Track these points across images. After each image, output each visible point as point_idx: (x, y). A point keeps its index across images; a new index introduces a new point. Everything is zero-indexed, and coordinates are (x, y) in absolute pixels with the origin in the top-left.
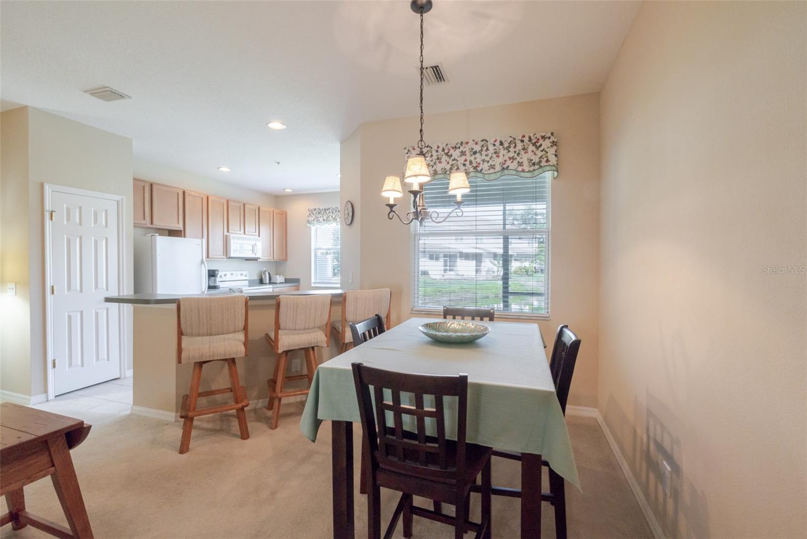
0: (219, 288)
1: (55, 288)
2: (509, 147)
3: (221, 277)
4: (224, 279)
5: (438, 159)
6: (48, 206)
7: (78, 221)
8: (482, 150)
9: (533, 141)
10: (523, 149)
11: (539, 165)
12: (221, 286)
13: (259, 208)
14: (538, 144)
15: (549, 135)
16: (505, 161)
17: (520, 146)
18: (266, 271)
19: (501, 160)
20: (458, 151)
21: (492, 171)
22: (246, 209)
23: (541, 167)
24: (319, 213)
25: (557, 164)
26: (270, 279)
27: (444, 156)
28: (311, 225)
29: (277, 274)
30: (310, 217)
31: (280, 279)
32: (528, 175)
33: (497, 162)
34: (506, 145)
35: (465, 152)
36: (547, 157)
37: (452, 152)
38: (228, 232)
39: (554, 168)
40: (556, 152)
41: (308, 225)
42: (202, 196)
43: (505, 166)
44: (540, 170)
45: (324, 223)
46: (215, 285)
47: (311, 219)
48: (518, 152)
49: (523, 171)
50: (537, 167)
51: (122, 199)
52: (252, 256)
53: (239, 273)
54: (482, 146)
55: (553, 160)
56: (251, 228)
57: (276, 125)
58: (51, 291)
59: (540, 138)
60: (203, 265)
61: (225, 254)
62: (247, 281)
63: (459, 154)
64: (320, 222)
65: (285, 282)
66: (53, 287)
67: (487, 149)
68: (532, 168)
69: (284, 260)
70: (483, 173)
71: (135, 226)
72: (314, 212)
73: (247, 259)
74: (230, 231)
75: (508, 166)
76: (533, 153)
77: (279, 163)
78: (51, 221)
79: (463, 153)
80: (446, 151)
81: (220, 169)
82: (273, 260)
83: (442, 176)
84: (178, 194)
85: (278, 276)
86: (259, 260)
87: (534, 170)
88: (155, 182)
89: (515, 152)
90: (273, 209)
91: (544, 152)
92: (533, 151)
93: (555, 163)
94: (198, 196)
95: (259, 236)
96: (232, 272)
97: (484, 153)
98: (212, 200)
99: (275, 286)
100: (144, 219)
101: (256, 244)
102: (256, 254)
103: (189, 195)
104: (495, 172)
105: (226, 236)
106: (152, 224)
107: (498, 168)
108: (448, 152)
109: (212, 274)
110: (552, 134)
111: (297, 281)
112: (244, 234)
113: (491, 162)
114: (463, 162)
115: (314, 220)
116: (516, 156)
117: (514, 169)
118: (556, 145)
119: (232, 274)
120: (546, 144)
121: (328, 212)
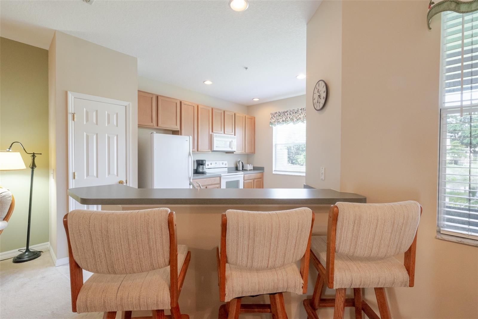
0: (206, 174)
1: (76, 175)
3: (208, 165)
4: (210, 166)
6: (71, 110)
7: (95, 121)
12: (207, 172)
13: (235, 114)
18: (240, 161)
22: (225, 114)
24: (279, 116)
26: (243, 167)
28: (273, 126)
29: (248, 164)
30: (272, 120)
31: (249, 167)
38: (212, 132)
41: (270, 126)
42: (193, 105)
45: (283, 123)
46: (204, 171)
47: (273, 121)
51: (129, 105)
52: (229, 149)
53: (221, 162)
56: (229, 129)
58: (73, 176)
60: (190, 157)
61: (210, 149)
62: (227, 168)
64: (280, 123)
65: (253, 169)
66: (74, 173)
69: (252, 153)
71: (139, 127)
72: (276, 115)
73: (227, 152)
74: (214, 131)
78: (73, 121)
81: (205, 83)
82: (245, 153)
84: (176, 103)
85: (249, 165)
86: (234, 153)
88: (159, 94)
90: (245, 115)
94: (191, 105)
95: (235, 135)
96: (216, 162)
98: (201, 108)
99: (246, 172)
100: (152, 122)
101: (232, 141)
102: (232, 148)
103: (184, 104)
105: (211, 135)
106: (157, 126)
109: (200, 163)
111: (261, 169)
112: (224, 133)
115: (275, 122)
119: (216, 163)
121: (286, 114)
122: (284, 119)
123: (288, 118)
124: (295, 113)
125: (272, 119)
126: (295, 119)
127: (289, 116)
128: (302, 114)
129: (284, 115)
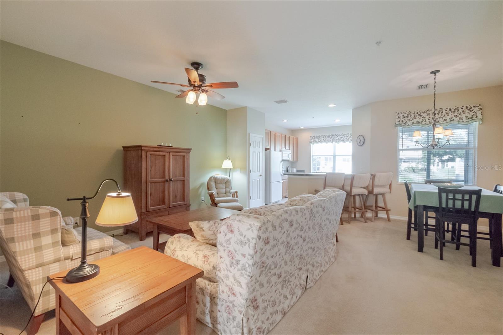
2: (455, 111)
5: (414, 117)
6: (250, 141)
7: (255, 146)
8: (439, 113)
9: (469, 108)
10: (463, 112)
11: (472, 118)
13: (290, 137)
14: (471, 110)
15: (478, 105)
16: (452, 117)
17: (460, 110)
18: (289, 166)
19: (450, 117)
20: (426, 113)
21: (445, 122)
22: (286, 137)
23: (473, 119)
24: (316, 138)
25: (482, 118)
26: (291, 170)
27: (418, 116)
32: (466, 123)
33: (448, 118)
34: (453, 110)
35: (430, 114)
36: (476, 115)
37: (422, 114)
38: (281, 148)
39: (480, 120)
40: (482, 112)
41: (310, 144)
43: (452, 120)
44: (472, 121)
45: (319, 143)
47: (311, 141)
48: (459, 113)
49: (463, 122)
50: (470, 119)
51: (263, 137)
52: (287, 159)
54: (439, 111)
55: (480, 116)
56: (287, 146)
57: (332, 105)
58: (250, 171)
59: (472, 107)
60: (281, 163)
63: (426, 115)
64: (317, 143)
67: (442, 112)
68: (468, 120)
69: (296, 161)
70: (440, 123)
72: (314, 138)
75: (454, 120)
76: (468, 114)
77: (313, 118)
78: (251, 146)
79: (428, 114)
80: (419, 114)
81: (284, 121)
82: (293, 161)
83: (416, 124)
85: (294, 169)
86: (289, 161)
87: (469, 121)
89: (458, 113)
90: (293, 137)
91: (474, 113)
92: (468, 113)
93: (481, 118)
95: (290, 150)
97: (440, 114)
101: (289, 154)
102: (289, 158)
104: (447, 123)
107: (448, 120)
108: (420, 114)
110: (480, 105)
112: (286, 149)
113: (444, 118)
114: (428, 118)
115: (313, 142)
116: (458, 115)
117: (457, 120)
118: (481, 110)
120: (476, 110)
121: (321, 137)
122: (320, 140)
123: (323, 140)
124: (327, 137)
126: (327, 141)
127: (323, 138)
128: (332, 138)
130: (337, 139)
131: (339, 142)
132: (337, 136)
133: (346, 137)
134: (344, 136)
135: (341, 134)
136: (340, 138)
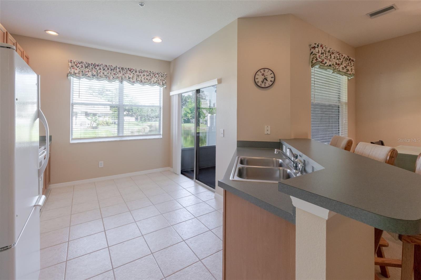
41: (68, 77)
45: (94, 79)
47: (75, 71)
64: (88, 77)
72: (79, 66)
115: (78, 73)
122: (95, 73)
123: (102, 73)
124: (111, 70)
125: (72, 68)
128: (120, 73)
129: (94, 69)
130: (131, 76)
131: (134, 82)
132: (130, 71)
133: (146, 75)
134: (142, 75)
135: (138, 70)
136: (135, 77)
